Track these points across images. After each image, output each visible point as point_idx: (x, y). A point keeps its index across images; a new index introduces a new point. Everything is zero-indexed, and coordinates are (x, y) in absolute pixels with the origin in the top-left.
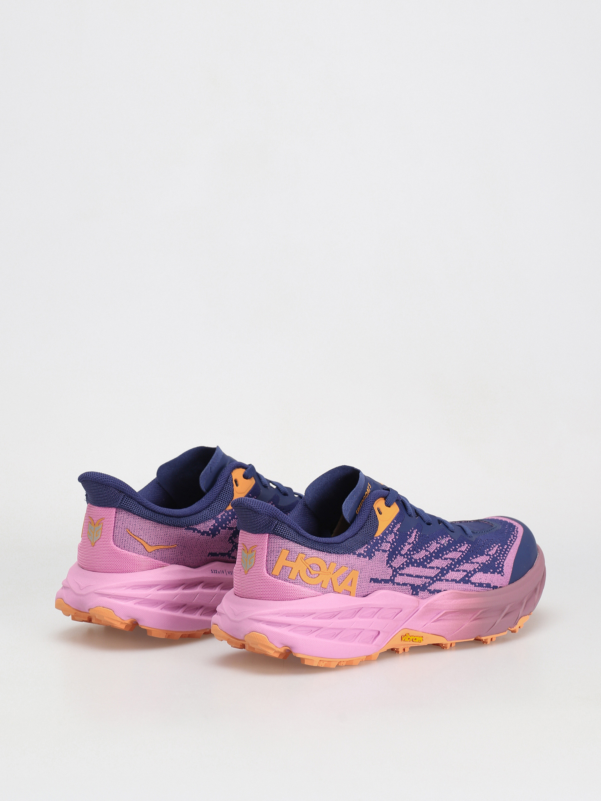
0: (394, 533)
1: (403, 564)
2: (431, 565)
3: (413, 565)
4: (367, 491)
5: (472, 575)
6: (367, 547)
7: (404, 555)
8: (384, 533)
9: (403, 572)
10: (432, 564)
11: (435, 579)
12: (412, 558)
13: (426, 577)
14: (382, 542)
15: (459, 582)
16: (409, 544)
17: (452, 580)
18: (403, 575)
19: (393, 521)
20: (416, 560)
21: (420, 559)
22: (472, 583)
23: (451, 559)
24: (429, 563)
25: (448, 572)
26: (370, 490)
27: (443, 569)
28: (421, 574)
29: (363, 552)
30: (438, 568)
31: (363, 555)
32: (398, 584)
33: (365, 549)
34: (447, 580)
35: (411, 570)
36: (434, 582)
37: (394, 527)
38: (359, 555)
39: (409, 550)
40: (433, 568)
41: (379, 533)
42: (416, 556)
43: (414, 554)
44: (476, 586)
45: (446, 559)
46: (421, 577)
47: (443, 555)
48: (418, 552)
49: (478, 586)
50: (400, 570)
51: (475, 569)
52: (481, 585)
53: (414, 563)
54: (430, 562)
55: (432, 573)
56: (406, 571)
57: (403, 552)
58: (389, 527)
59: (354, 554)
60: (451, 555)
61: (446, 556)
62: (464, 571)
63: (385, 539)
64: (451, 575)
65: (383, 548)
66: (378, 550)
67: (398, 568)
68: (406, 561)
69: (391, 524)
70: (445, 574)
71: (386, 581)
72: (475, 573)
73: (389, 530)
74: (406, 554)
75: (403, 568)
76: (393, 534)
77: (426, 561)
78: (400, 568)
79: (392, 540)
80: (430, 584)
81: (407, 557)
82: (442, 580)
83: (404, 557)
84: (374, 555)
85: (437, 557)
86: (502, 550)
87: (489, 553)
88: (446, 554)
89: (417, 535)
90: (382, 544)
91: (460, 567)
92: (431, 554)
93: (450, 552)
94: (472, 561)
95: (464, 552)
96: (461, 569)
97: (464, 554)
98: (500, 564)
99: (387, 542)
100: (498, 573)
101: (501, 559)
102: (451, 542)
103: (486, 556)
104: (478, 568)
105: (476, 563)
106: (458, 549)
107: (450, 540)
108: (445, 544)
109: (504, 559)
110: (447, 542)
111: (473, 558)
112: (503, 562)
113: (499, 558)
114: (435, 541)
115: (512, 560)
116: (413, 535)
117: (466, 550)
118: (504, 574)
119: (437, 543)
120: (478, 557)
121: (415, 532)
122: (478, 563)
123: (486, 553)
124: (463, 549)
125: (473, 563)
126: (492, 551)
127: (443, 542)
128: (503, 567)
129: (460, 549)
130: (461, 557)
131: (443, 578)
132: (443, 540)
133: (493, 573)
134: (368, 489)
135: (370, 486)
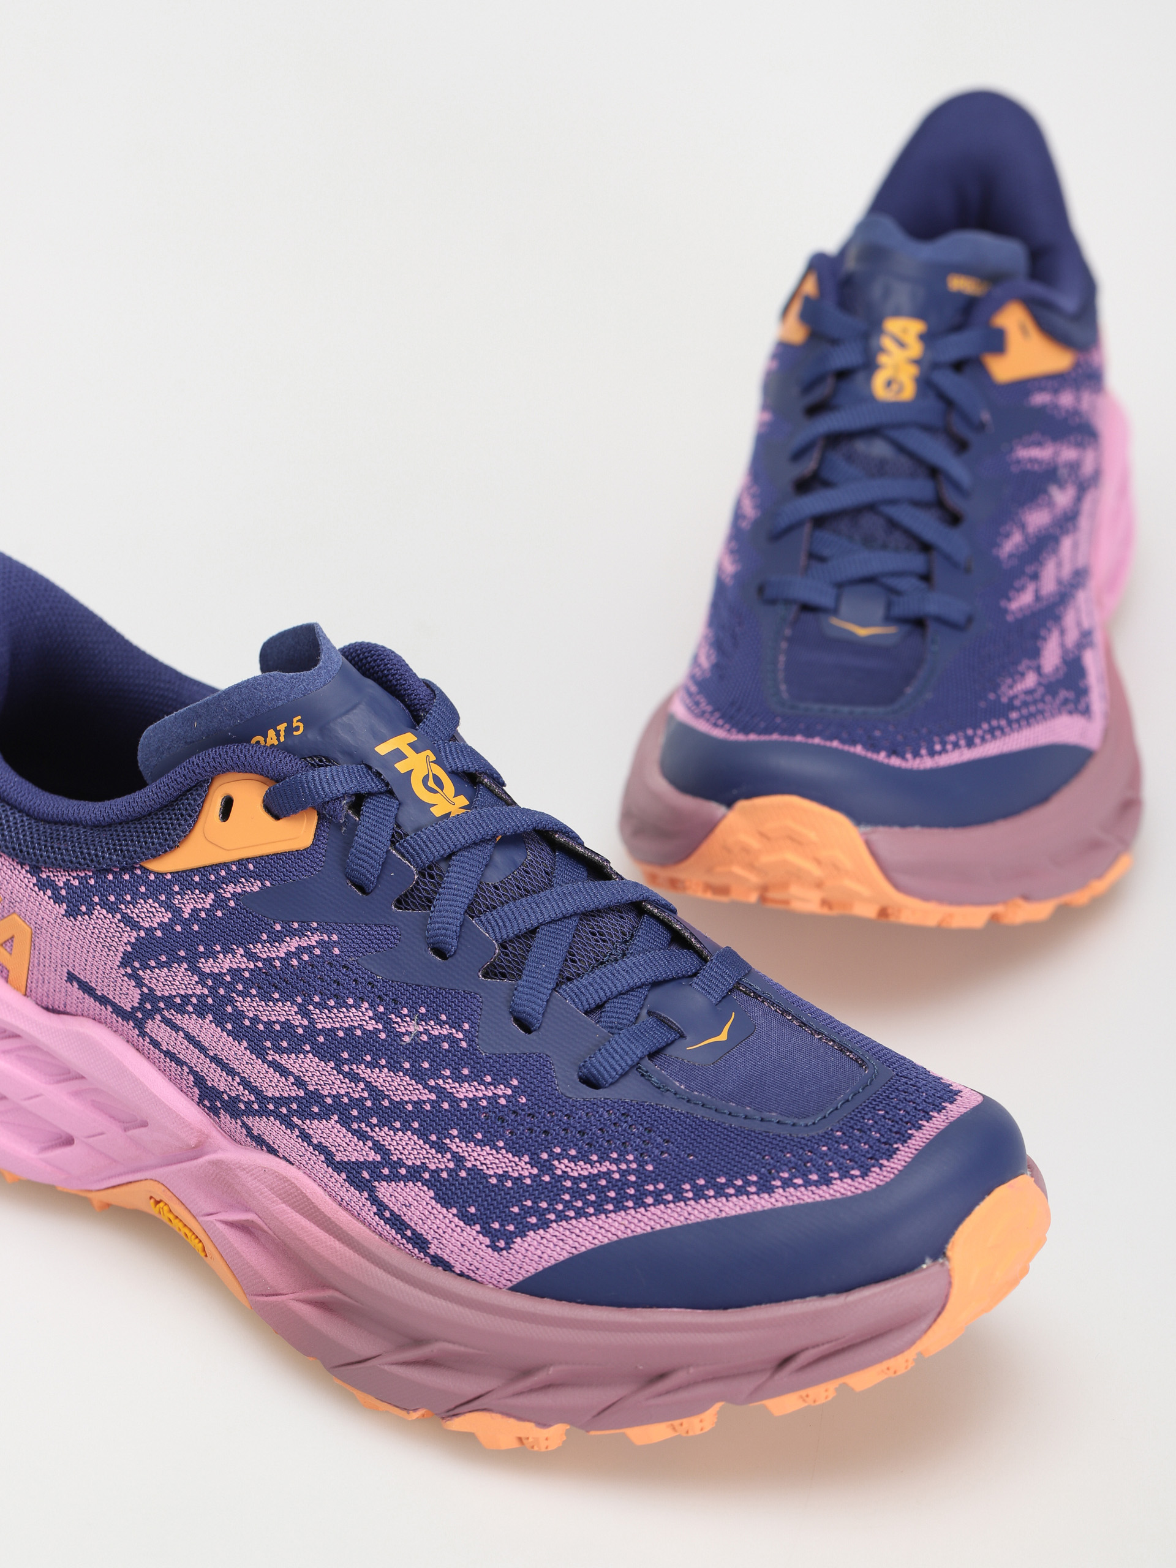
0: (218, 896)
1: (186, 998)
2: (284, 1060)
3: (219, 1022)
4: (265, 737)
5: (394, 1177)
6: (86, 878)
7: (203, 977)
8: (184, 878)
9: (178, 1019)
10: (288, 1061)
11: (271, 1107)
12: (232, 1002)
13: (245, 1083)
14: (152, 894)
15: (339, 1167)
16: (250, 956)
17: (320, 1148)
18: (175, 1028)
19: (242, 863)
20: (241, 1015)
21: (255, 1020)
22: (374, 1200)
25: (324, 1115)
26: (282, 739)
27: (315, 1097)
28: (235, 1064)
29: (61, 884)
30: (300, 1083)
31: (55, 889)
32: (156, 1044)
33: (74, 878)
34: (305, 1137)
35: (206, 1030)
36: (263, 1112)
37: (233, 878)
38: (43, 885)
39: (235, 973)
40: (284, 1072)
41: (167, 864)
42: (250, 1006)
43: (244, 994)
44: (382, 1216)
45: (355, 1078)
46: (231, 1072)
47: (357, 1059)
48: (265, 997)
49: (387, 1221)
50: (168, 1008)
51: (424, 1167)
52: (397, 1223)
53: (230, 1017)
54: (288, 1051)
55: (273, 1085)
56: (190, 1023)
57: (207, 966)
58: (215, 868)
59: (35, 870)
60: (381, 1078)
61: (362, 1070)
62: (378, 1147)
63: (171, 895)
64: (331, 1131)
65: (134, 912)
66: (112, 909)
67: (162, 998)
68: (201, 998)
69: (226, 865)
70: (313, 1116)
71: (118, 1011)
72: (405, 1179)
73: (204, 877)
74: (218, 978)
75: (180, 1009)
76: (212, 895)
77: (276, 1037)
78: (169, 1000)
79: (195, 911)
80: (249, 1112)
81: (213, 990)
82: (291, 1126)
83: (202, 983)
84: (89, 913)
85: (321, 1053)
86: (620, 1186)
87: (556, 1163)
88: (368, 1065)
89: (317, 952)
90: (142, 901)
91: (377, 1129)
92: (311, 1031)
93: (394, 1067)
94: (448, 1141)
95: (454, 1101)
96: (373, 1137)
97: (446, 1106)
98: (541, 1214)
99: (169, 906)
100: (486, 1231)
101: (568, 1205)
102: (446, 1046)
103: (526, 1163)
104: (437, 1171)
105: (455, 1155)
106: (439, 1078)
107: (450, 1038)
108: (407, 1039)
109: (580, 1213)
110: (425, 1038)
111: (467, 1137)
112: (561, 1217)
113: (567, 1197)
114: (381, 1009)
115: (609, 1235)
116: (293, 944)
117: (475, 1099)
118: (508, 1247)
119: (377, 1018)
120: (494, 1147)
121: (314, 940)
122: (459, 1159)
123: (545, 1156)
124: (464, 1091)
125: (441, 1148)
126: (582, 1163)
127: (410, 1028)
128: (534, 1228)
129: (449, 1086)
130: (418, 1104)
131: (300, 1122)
132: (418, 1024)
133: (468, 1219)
134: (275, 730)
135: (298, 728)
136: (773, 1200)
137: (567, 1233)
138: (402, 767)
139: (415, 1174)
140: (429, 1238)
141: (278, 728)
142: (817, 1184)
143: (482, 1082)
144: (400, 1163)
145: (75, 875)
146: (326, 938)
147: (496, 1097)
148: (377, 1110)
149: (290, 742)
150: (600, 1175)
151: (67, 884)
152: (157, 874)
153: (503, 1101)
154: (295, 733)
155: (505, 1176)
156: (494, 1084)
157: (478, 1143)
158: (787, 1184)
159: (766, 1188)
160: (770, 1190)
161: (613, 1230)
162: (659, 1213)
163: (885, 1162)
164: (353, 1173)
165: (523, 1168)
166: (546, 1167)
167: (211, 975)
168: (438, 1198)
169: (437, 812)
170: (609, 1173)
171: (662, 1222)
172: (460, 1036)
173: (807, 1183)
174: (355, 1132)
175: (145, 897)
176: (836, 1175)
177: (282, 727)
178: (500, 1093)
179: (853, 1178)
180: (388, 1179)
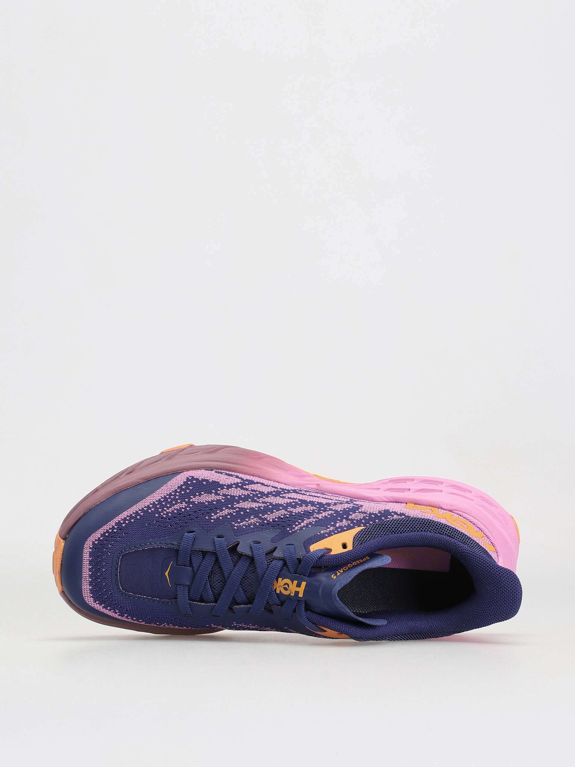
0: (335, 526)
1: (335, 505)
2: (292, 501)
3: (320, 503)
6: (386, 519)
7: (331, 510)
8: (349, 528)
10: (290, 501)
11: (291, 491)
12: (318, 508)
13: (304, 494)
14: (359, 521)
15: (258, 483)
16: (316, 518)
17: (267, 486)
18: (338, 500)
19: (331, 535)
20: (313, 506)
22: (241, 478)
23: (258, 502)
24: (294, 502)
25: (270, 493)
26: (337, 572)
27: (275, 496)
28: (310, 497)
29: (395, 516)
30: (283, 497)
31: (397, 514)
34: (274, 487)
35: (324, 501)
36: (294, 490)
37: (332, 531)
38: (401, 514)
39: (319, 513)
40: (290, 498)
41: (357, 529)
42: (310, 508)
43: (314, 510)
44: (236, 475)
45: (264, 503)
47: (266, 507)
48: (306, 511)
51: (228, 489)
52: (229, 474)
53: (317, 505)
54: (291, 503)
55: (293, 495)
56: (331, 502)
57: (330, 512)
58: (339, 532)
59: (407, 517)
60: (254, 505)
61: (263, 505)
62: (247, 490)
63: (352, 523)
64: (265, 490)
65: (363, 515)
66: (371, 514)
68: (329, 506)
69: (335, 533)
70: (274, 492)
72: (232, 484)
73: (342, 529)
74: (325, 511)
76: (337, 526)
77: (297, 504)
79: (341, 522)
80: (300, 490)
81: (326, 508)
82: (281, 489)
84: (380, 511)
85: (279, 505)
86: (162, 507)
87: (186, 505)
88: (261, 507)
89: (294, 526)
90: (361, 518)
91: (249, 493)
92: (285, 508)
93: (252, 509)
94: (224, 498)
95: (227, 508)
96: (249, 491)
97: (230, 506)
98: (182, 490)
99: (352, 520)
100: (197, 479)
101: (175, 495)
102: (239, 520)
103: (195, 501)
104: (222, 489)
105: (219, 495)
106: (236, 511)
107: (239, 523)
108: (252, 517)
109: (170, 495)
110: (247, 520)
111: (218, 501)
112: (176, 491)
113: (177, 497)
114: (265, 521)
115: (158, 492)
116: (302, 524)
117: (222, 511)
118: (188, 478)
119: (266, 519)
120: (208, 502)
121: (296, 528)
122: (217, 494)
123: (191, 505)
124: (226, 512)
125: (224, 495)
126: (178, 508)
127: (253, 520)
128: (182, 486)
129: (231, 511)
130: (238, 503)
131: (278, 490)
132: (251, 522)
133: (203, 480)
134: (341, 573)
135: (333, 576)
136: (114, 521)
137: (171, 488)
138: (295, 582)
139: (229, 486)
140: (215, 473)
141: (340, 573)
142: (105, 533)
143: (222, 516)
144: (236, 488)
145: (391, 519)
146: (293, 530)
147: (215, 514)
148: (250, 498)
149: (335, 572)
150: (170, 507)
151: (393, 516)
152: (361, 526)
153: (213, 514)
154: (334, 575)
155: (200, 495)
156: (218, 518)
157: (214, 501)
158: (113, 528)
159: (118, 524)
160: (116, 524)
161: (157, 494)
162: (146, 504)
163: (91, 550)
164: (252, 482)
165: (196, 500)
166: (188, 503)
167: (328, 511)
168: (218, 483)
169: (280, 579)
170: (168, 508)
171: (143, 502)
172: (236, 525)
173: (107, 531)
174: (257, 491)
175: (361, 520)
176: (101, 538)
177: (339, 574)
178: (215, 516)
179: (96, 540)
180: (238, 483)
